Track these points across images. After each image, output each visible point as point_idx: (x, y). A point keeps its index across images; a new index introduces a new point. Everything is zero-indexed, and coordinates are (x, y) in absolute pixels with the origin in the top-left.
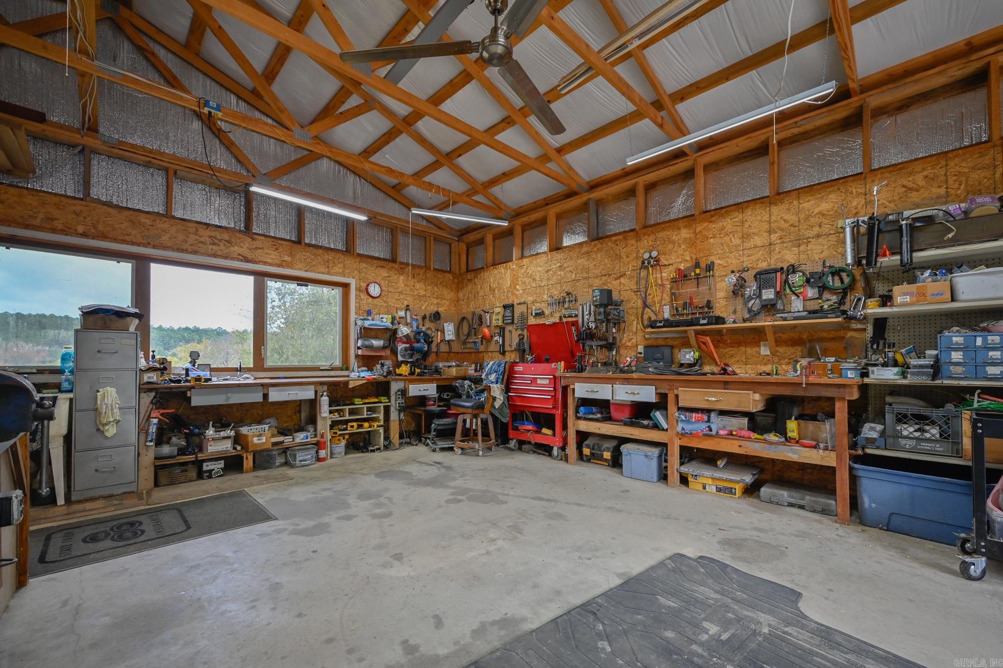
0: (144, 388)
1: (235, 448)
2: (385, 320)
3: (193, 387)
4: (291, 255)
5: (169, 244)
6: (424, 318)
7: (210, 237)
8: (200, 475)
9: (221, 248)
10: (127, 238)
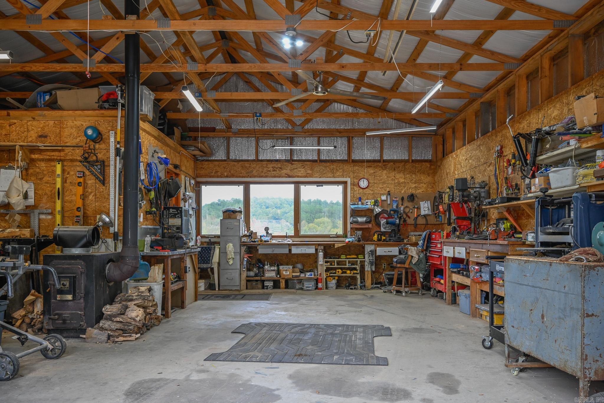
0: (243, 244)
1: (277, 276)
2: (369, 203)
3: (259, 245)
4: (312, 169)
5: (256, 175)
6: (403, 199)
7: (273, 167)
8: (263, 287)
9: (277, 172)
10: (241, 175)
